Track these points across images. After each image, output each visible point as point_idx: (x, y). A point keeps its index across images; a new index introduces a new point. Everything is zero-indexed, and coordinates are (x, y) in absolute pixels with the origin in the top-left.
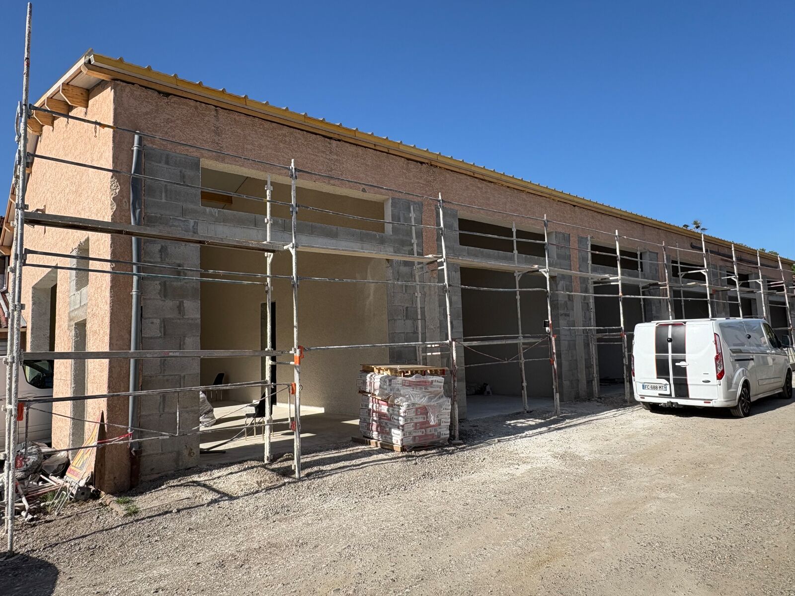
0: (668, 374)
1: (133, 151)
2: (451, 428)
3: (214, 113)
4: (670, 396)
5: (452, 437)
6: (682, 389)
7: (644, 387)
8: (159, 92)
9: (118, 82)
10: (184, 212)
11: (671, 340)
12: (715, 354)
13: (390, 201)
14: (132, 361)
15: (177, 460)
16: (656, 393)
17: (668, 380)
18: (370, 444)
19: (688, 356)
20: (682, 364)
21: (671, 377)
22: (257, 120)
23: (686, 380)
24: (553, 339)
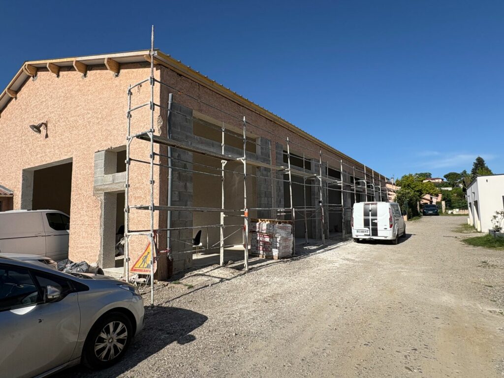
0: (369, 226)
1: (168, 103)
2: (293, 249)
3: (198, 87)
4: (369, 235)
5: (293, 254)
6: (375, 232)
7: (357, 232)
8: (178, 74)
9: (162, 66)
10: (187, 137)
11: (370, 211)
12: (389, 217)
13: (260, 138)
14: (169, 212)
15: (184, 264)
16: (363, 234)
17: (369, 228)
18: (259, 257)
19: (378, 217)
20: (375, 221)
21: (371, 227)
22: (214, 92)
23: (377, 228)
24: (323, 209)
